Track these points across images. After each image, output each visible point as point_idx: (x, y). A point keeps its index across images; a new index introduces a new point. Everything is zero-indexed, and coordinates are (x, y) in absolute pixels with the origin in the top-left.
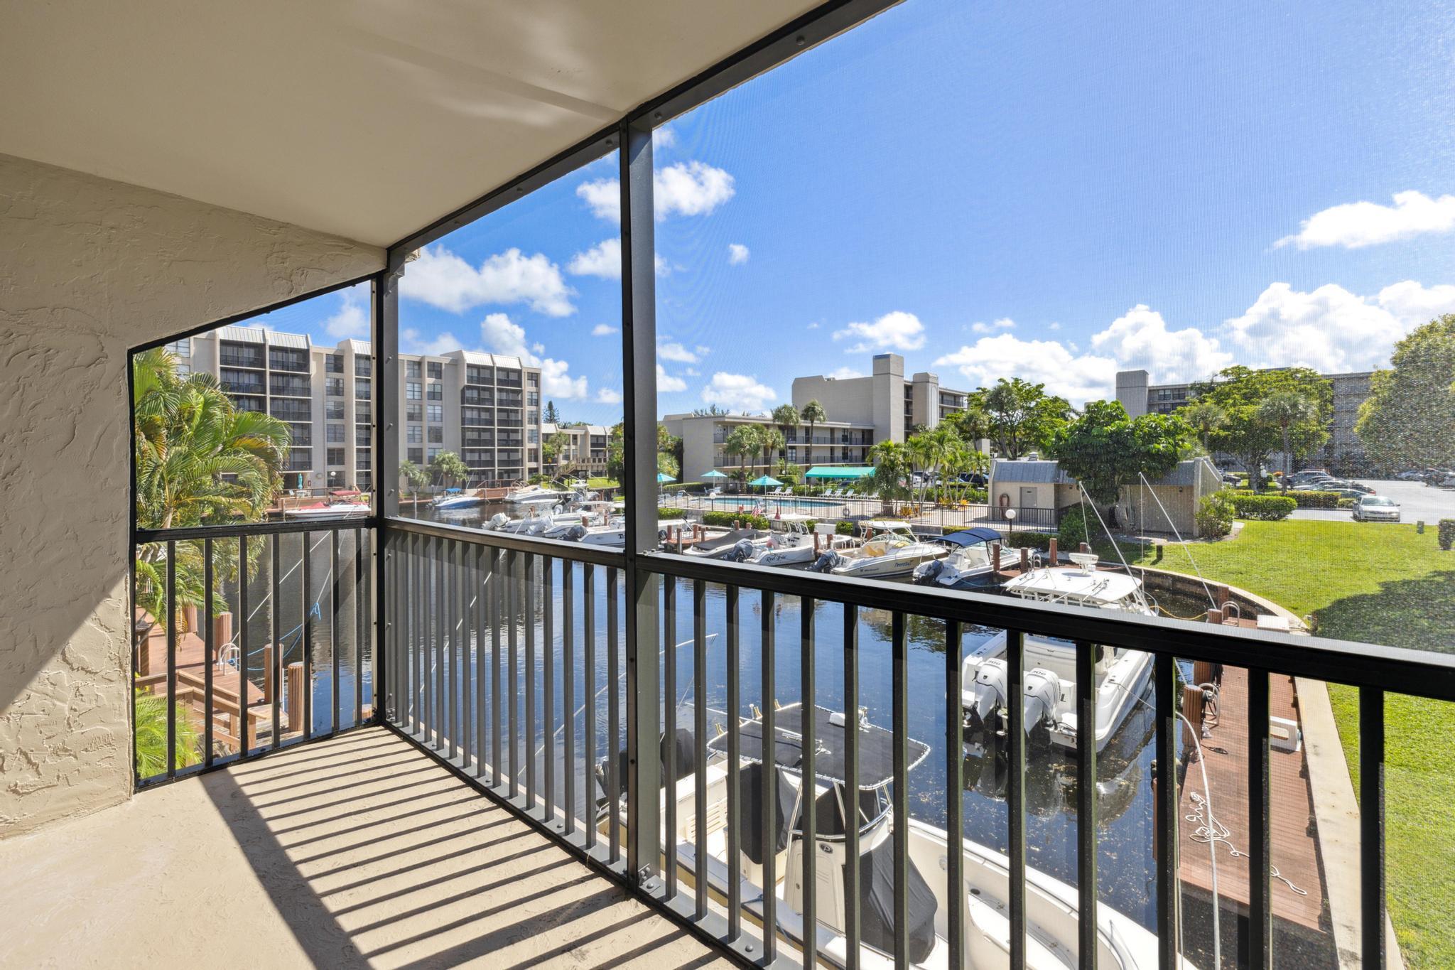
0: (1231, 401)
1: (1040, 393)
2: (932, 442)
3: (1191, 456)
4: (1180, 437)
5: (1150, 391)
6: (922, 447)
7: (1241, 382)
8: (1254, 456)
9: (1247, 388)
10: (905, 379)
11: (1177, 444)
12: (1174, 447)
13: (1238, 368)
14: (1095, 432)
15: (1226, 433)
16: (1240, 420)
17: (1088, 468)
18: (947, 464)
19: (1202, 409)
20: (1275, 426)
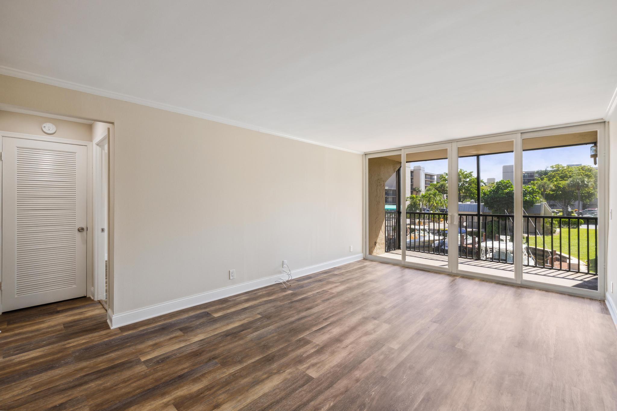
0: (555, 179)
1: (471, 175)
2: (431, 196)
3: (539, 202)
4: (534, 195)
6: (427, 197)
7: (560, 171)
8: (565, 203)
9: (562, 174)
10: (411, 168)
11: (534, 197)
12: (533, 198)
13: (558, 165)
14: (500, 192)
15: (553, 193)
16: (559, 187)
17: (497, 206)
18: (435, 205)
19: (542, 182)
20: (574, 190)
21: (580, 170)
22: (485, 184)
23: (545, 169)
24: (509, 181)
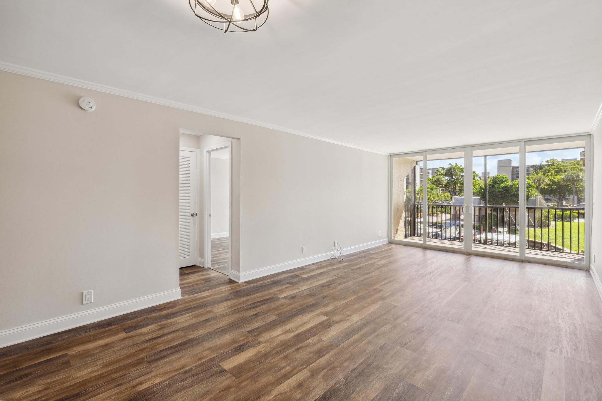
0: (550, 174)
3: (535, 196)
4: (530, 189)
5: (512, 168)
7: (555, 165)
8: (560, 196)
9: (557, 168)
11: (529, 191)
13: (553, 160)
14: (496, 186)
15: (548, 187)
16: (554, 182)
17: (493, 200)
18: (432, 198)
19: (537, 177)
20: (569, 184)
21: (574, 165)
22: (480, 178)
23: (540, 163)
24: (505, 175)
